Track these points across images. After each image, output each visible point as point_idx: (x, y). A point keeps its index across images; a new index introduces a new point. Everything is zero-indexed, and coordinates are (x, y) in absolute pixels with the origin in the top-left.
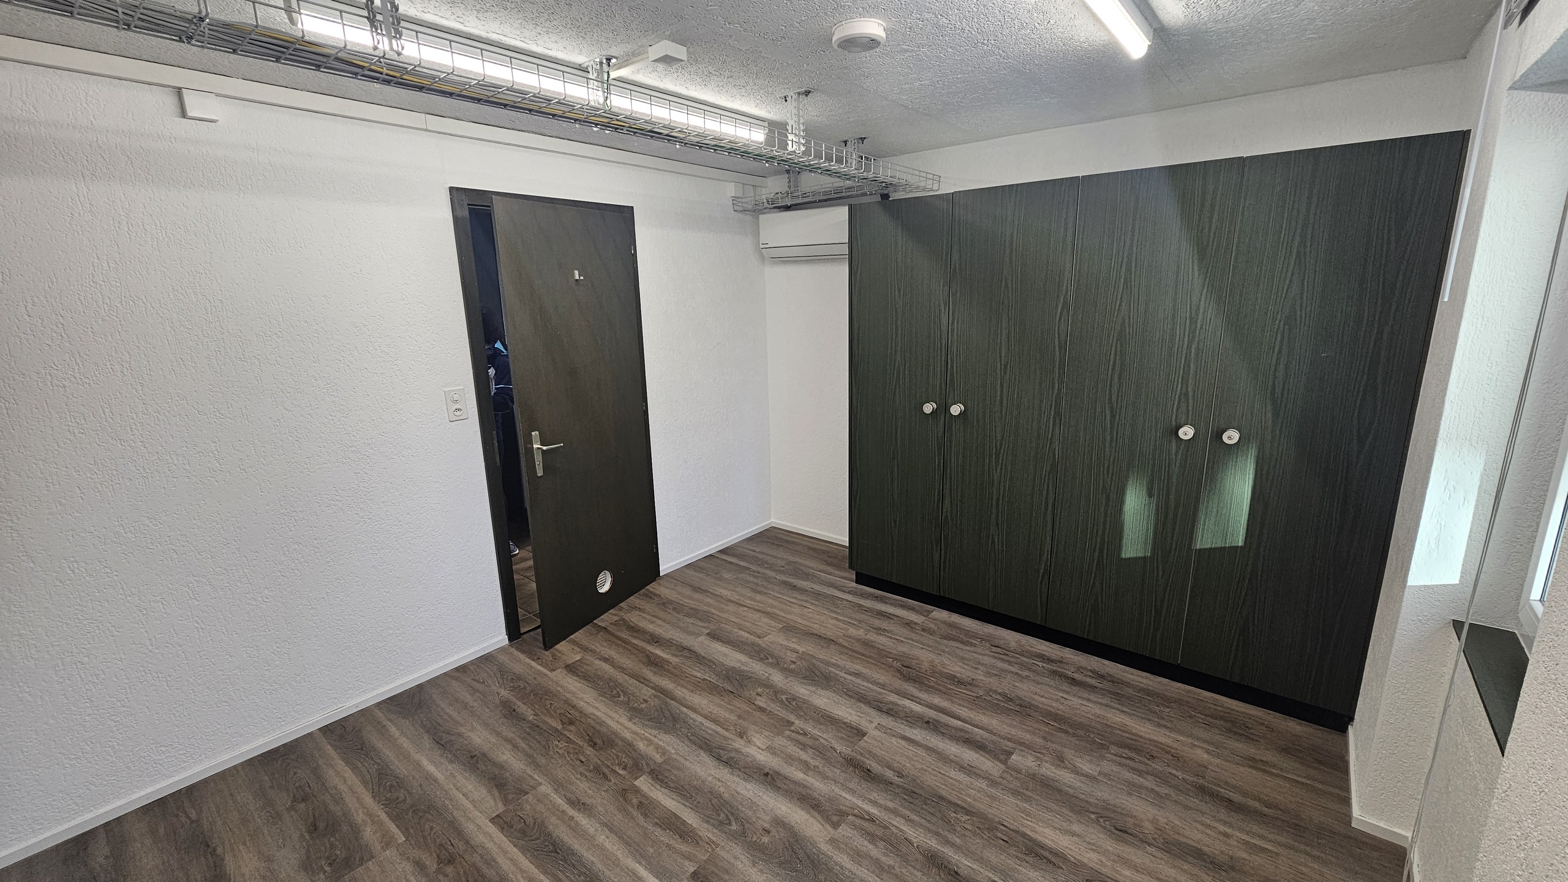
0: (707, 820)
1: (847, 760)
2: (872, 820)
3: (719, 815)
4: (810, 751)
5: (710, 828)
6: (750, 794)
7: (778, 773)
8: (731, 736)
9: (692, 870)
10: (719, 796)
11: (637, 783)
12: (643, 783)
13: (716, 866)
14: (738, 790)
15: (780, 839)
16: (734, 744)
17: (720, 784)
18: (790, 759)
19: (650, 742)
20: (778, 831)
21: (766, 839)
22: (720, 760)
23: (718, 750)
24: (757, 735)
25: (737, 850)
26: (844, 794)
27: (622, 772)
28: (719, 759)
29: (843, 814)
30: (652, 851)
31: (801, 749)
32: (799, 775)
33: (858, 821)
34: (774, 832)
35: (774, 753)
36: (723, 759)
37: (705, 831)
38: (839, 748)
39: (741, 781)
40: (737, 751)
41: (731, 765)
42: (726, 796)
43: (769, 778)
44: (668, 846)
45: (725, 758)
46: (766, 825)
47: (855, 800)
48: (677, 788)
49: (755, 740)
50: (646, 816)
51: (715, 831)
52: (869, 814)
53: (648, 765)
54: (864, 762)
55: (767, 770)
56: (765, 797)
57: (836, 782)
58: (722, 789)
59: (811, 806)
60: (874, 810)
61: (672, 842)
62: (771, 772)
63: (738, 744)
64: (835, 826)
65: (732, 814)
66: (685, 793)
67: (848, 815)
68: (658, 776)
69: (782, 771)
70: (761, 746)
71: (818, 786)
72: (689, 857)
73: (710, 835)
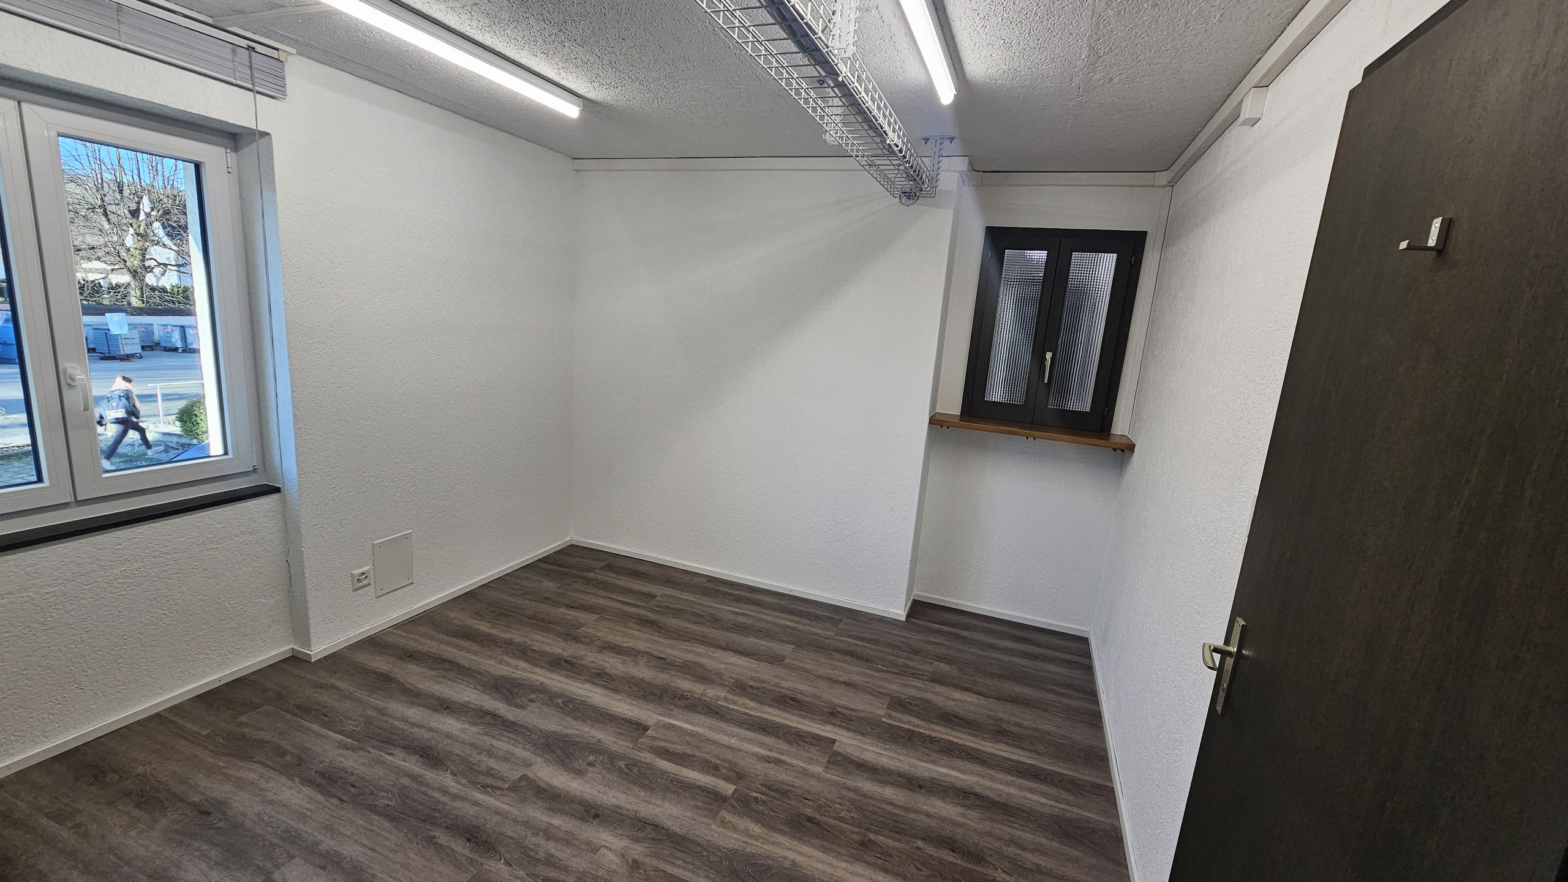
0: (649, 766)
1: (494, 849)
2: (484, 788)
3: (638, 771)
4: (541, 855)
5: (643, 760)
6: (611, 793)
7: (582, 819)
8: (648, 860)
9: (648, 732)
10: (644, 787)
11: (734, 787)
12: (729, 789)
13: (631, 736)
14: (625, 795)
15: (577, 760)
16: (643, 849)
17: (645, 798)
18: (568, 840)
19: (747, 832)
20: (580, 766)
21: (591, 758)
22: (655, 825)
23: (661, 837)
24: (614, 867)
25: (615, 748)
26: (507, 807)
27: (756, 795)
28: (657, 827)
29: (514, 788)
30: (687, 739)
31: (553, 856)
32: (557, 821)
33: (499, 784)
34: (584, 765)
35: (588, 843)
36: (651, 827)
37: (647, 757)
38: (501, 866)
39: (623, 805)
40: (636, 840)
41: (640, 821)
42: (636, 789)
43: (592, 813)
44: (675, 743)
45: (649, 828)
46: (590, 769)
47: (497, 803)
48: (690, 788)
49: (617, 860)
50: (707, 761)
51: (639, 759)
52: (486, 793)
53: (733, 806)
54: (472, 850)
55: (595, 822)
56: (595, 793)
57: (514, 820)
58: (642, 794)
59: (546, 791)
60: (480, 796)
61: (673, 746)
62: (591, 820)
63: (637, 851)
64: (524, 777)
65: (626, 774)
66: (679, 785)
67: (508, 789)
68: (717, 799)
69: (578, 823)
70: (606, 852)
71: (537, 814)
72: (654, 738)
73: (643, 755)
